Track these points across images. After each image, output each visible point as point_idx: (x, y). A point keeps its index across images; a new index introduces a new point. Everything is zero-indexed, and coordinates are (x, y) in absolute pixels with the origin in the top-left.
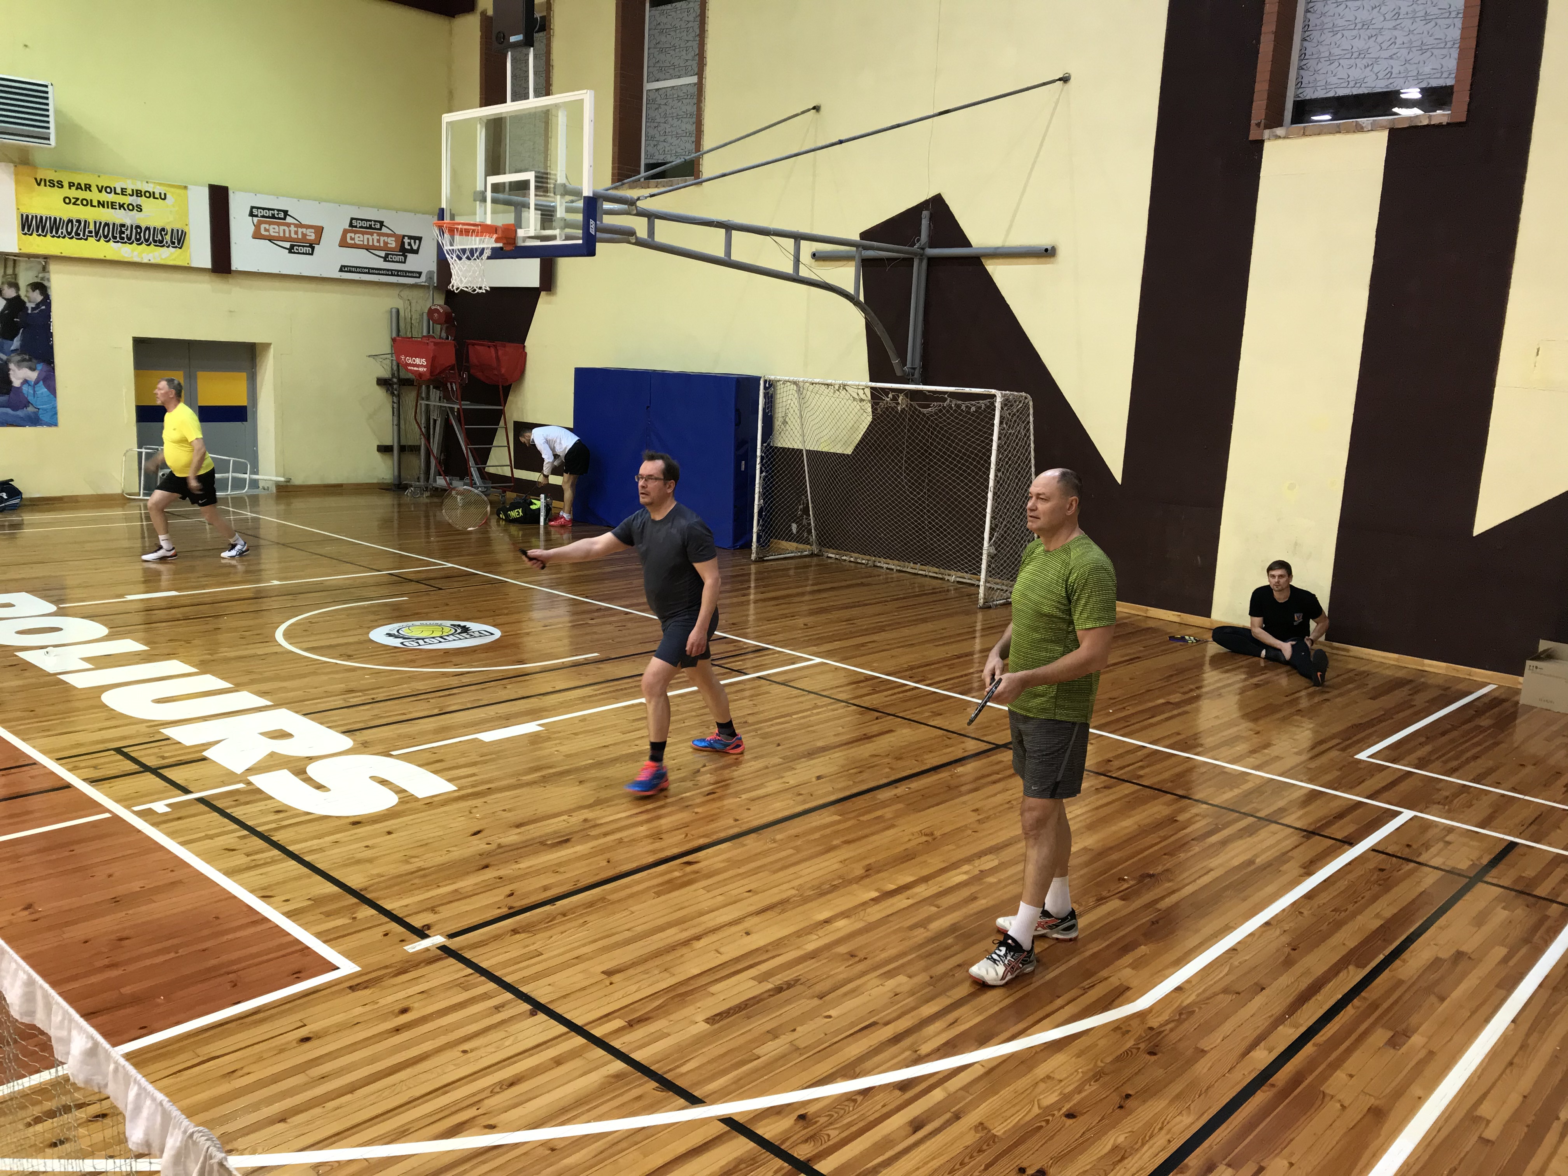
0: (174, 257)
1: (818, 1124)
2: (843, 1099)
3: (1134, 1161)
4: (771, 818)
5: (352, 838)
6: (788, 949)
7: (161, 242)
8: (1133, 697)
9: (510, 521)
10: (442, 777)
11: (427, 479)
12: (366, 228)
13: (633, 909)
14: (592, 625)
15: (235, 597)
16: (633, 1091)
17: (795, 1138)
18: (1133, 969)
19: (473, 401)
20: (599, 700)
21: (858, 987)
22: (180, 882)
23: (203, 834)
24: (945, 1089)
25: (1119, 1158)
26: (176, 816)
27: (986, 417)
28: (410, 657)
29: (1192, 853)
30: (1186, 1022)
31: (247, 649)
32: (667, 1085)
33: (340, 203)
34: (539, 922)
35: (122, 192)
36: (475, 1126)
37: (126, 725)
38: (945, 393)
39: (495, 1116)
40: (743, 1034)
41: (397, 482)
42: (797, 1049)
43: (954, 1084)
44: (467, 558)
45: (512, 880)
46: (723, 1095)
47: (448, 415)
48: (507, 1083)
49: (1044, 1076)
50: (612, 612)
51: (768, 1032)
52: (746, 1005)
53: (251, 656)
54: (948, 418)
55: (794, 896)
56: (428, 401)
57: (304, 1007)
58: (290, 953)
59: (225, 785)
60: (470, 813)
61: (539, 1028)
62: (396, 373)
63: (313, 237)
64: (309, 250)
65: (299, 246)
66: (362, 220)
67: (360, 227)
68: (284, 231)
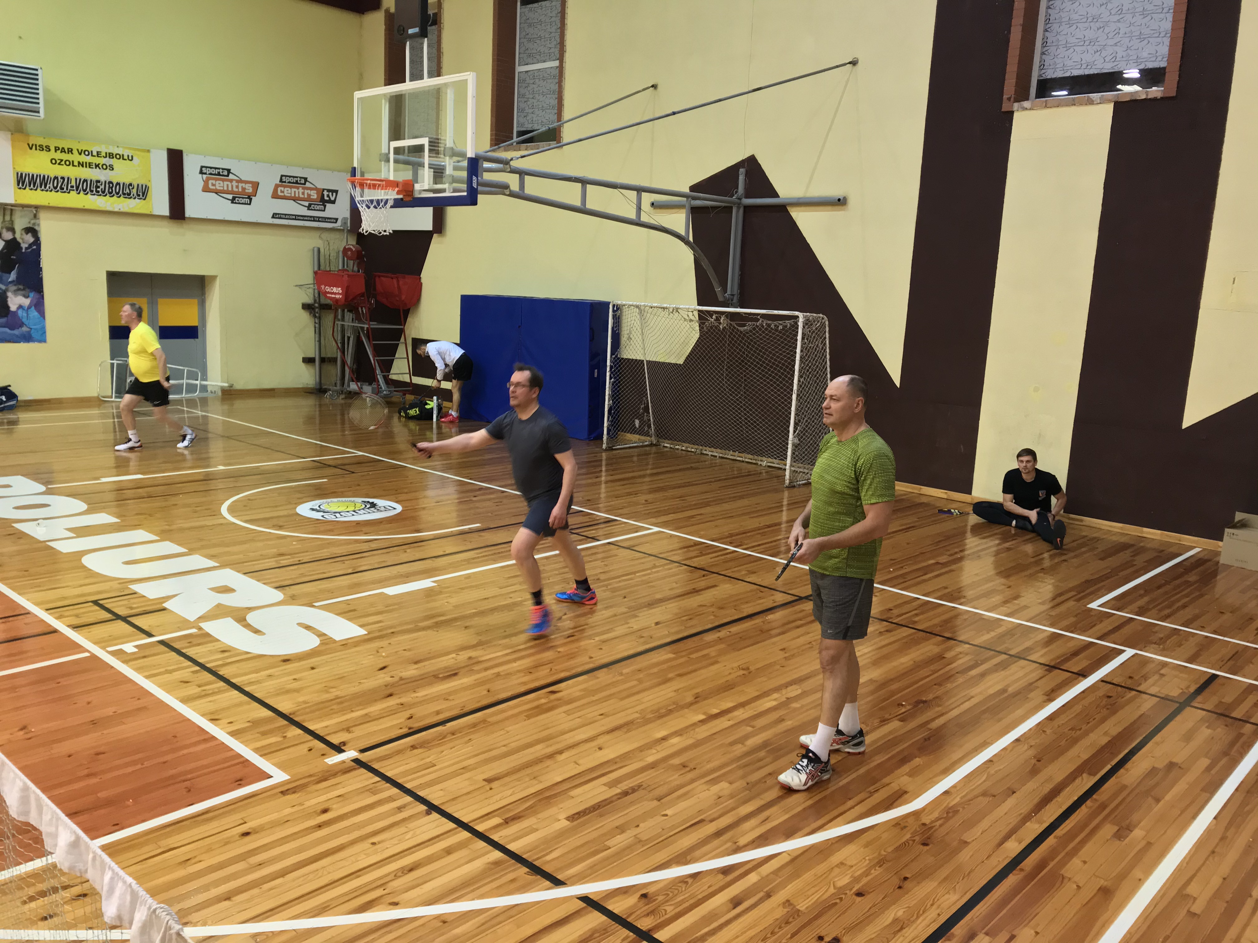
0: (139, 207)
1: (657, 901)
2: (677, 881)
3: (910, 931)
4: (619, 656)
5: (283, 672)
6: (632, 761)
7: (129, 194)
8: (909, 558)
9: (409, 418)
10: (355, 623)
11: (343, 385)
12: (293, 183)
13: (508, 729)
14: (475, 502)
16: (509, 875)
17: (638, 912)
18: (910, 776)
19: (380, 322)
20: (480, 562)
21: (688, 792)
22: (145, 708)
23: (163, 670)
24: (759, 873)
25: (899, 928)
26: (142, 655)
27: (791, 333)
28: (329, 527)
29: (956, 684)
30: (953, 819)
31: (199, 521)
32: (536, 870)
33: (272, 163)
34: (433, 740)
35: (98, 154)
36: (382, 903)
37: (101, 582)
38: (758, 314)
39: (398, 895)
40: (596, 829)
41: (318, 387)
42: (640, 841)
43: (766, 869)
44: (374, 448)
45: (411, 706)
46: (581, 878)
47: (359, 333)
48: (408, 868)
49: (838, 862)
50: (491, 491)
51: (617, 827)
52: (599, 806)
53: (202, 527)
54: (761, 335)
55: (637, 718)
56: (343, 321)
57: (245, 808)
58: (234, 765)
59: (181, 630)
60: (377, 652)
61: (433, 825)
62: (317, 299)
63: (251, 190)
64: (248, 201)
65: (239, 198)
66: (290, 177)
67: (289, 182)
68: (228, 185)
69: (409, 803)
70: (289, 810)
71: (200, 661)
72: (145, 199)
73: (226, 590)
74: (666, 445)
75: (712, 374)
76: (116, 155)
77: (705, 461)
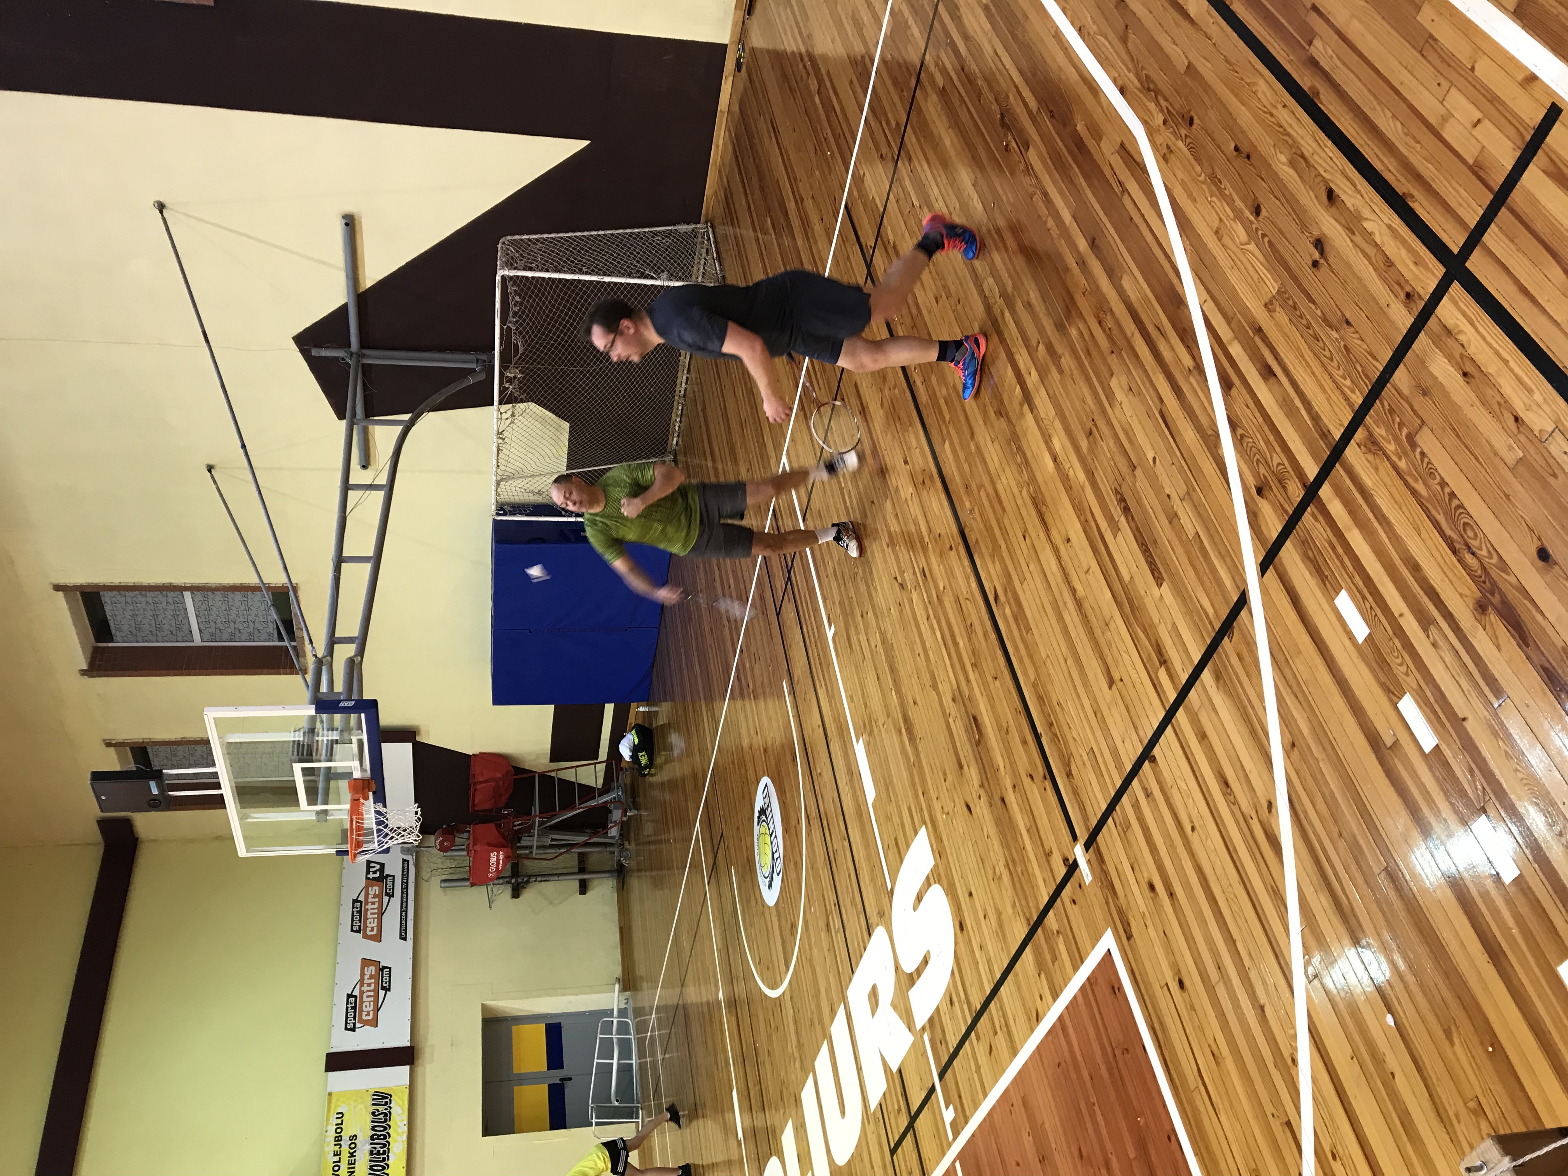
0: (401, 1103)
1: (1266, 474)
2: (1240, 447)
3: (1306, 145)
4: (949, 513)
5: (976, 932)
6: (1084, 499)
7: (386, 1115)
8: (815, 130)
9: (651, 764)
10: (913, 841)
11: (611, 845)
12: (360, 916)
13: (1044, 656)
14: (754, 686)
15: (736, 1037)
16: (1233, 662)
17: (1281, 500)
18: (1101, 139)
19: (532, 803)
20: (831, 681)
21: (1124, 430)
22: (1023, 1098)
23: (975, 1075)
24: (1230, 342)
25: (1301, 160)
26: (958, 1100)
27: (525, 285)
28: (792, 866)
29: (977, 71)
30: (1158, 84)
31: (788, 1026)
32: (1227, 627)
33: (337, 943)
34: (1060, 750)
35: (336, 1154)
36: (1269, 821)
37: (867, 1143)
38: (502, 329)
39: (1259, 802)
40: (1173, 549)
41: (616, 874)
42: (1188, 493)
43: (1224, 332)
44: (691, 806)
45: (1015, 775)
46: (1238, 572)
47: (546, 828)
48: (1224, 788)
49: (1215, 238)
50: (741, 667)
51: (1170, 523)
52: (1142, 544)
53: (795, 1022)
54: (528, 324)
55: (1029, 491)
56: (531, 847)
57: (1148, 984)
58: (1095, 996)
59: (925, 1052)
60: (948, 813)
61: (1168, 753)
62: (506, 880)
63: (373, 968)
64: (386, 971)
65: (382, 981)
66: (353, 920)
67: (360, 922)
68: (368, 997)
69: (1141, 782)
70: (1151, 930)
71: (964, 1031)
72: (391, 1096)
73: (874, 994)
74: (675, 442)
75: (581, 386)
76: (336, 1133)
77: (694, 392)
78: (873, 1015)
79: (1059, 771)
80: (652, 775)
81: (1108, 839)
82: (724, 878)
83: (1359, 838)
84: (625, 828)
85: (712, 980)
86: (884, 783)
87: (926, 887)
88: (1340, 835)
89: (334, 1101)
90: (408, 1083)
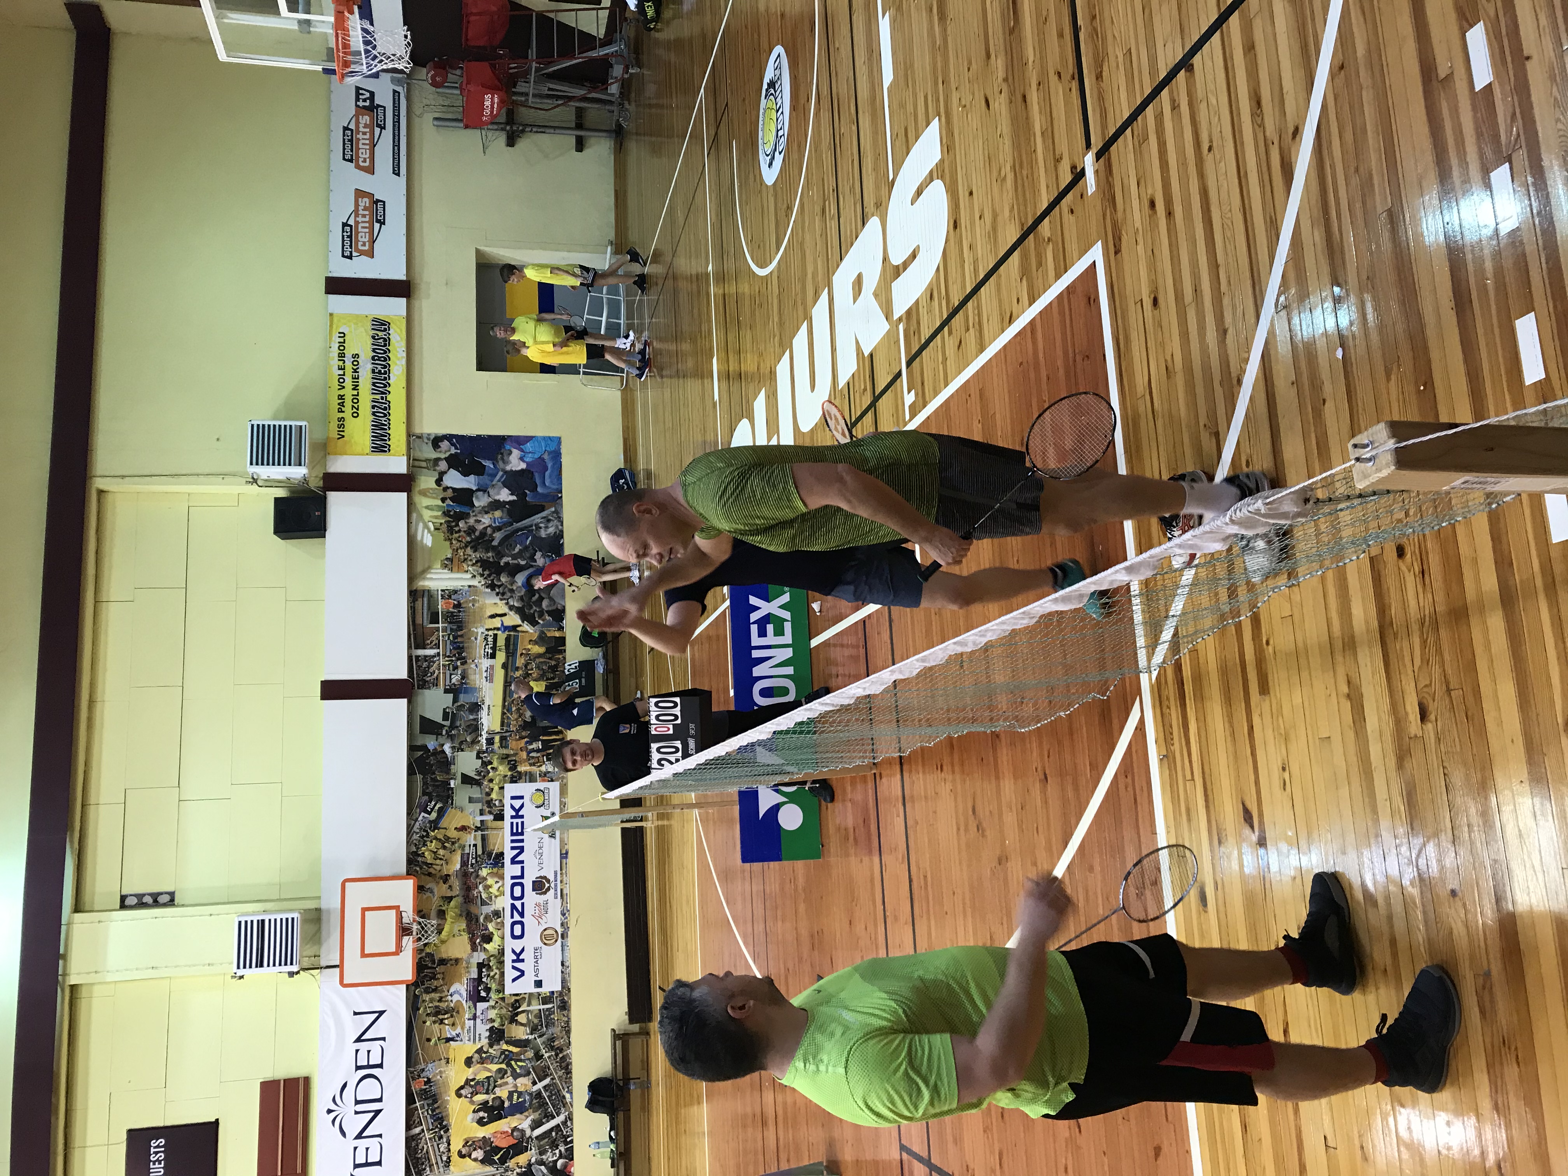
0: (399, 331)
5: (969, 231)
7: (385, 340)
9: (658, 17)
10: (923, 132)
11: (611, 103)
12: (352, 145)
15: (721, 309)
19: (529, 46)
22: (981, 390)
23: (941, 366)
26: (920, 386)
28: (795, 145)
31: (772, 304)
33: (329, 171)
34: (1095, 48)
35: (340, 368)
36: (1289, 149)
39: (1286, 127)
41: (614, 135)
44: (696, 69)
45: (1044, 71)
47: (543, 75)
48: (1255, 107)
53: (780, 301)
56: (527, 94)
57: (1123, 297)
58: (1070, 305)
59: (898, 340)
60: (965, 106)
61: (1208, 63)
62: (501, 126)
63: (367, 200)
64: (380, 205)
65: (377, 214)
66: (344, 148)
67: (352, 151)
68: (363, 227)
69: (1171, 93)
70: (1140, 248)
71: (938, 324)
72: (389, 324)
73: (858, 283)
76: (340, 350)
78: (854, 302)
79: (1090, 72)
80: (658, 31)
81: (1122, 149)
82: (724, 153)
83: (1375, 177)
84: (626, 86)
85: (703, 255)
86: (903, 67)
87: (928, 180)
88: (1357, 170)
89: (335, 320)
90: (405, 314)
